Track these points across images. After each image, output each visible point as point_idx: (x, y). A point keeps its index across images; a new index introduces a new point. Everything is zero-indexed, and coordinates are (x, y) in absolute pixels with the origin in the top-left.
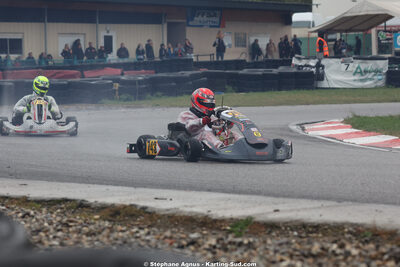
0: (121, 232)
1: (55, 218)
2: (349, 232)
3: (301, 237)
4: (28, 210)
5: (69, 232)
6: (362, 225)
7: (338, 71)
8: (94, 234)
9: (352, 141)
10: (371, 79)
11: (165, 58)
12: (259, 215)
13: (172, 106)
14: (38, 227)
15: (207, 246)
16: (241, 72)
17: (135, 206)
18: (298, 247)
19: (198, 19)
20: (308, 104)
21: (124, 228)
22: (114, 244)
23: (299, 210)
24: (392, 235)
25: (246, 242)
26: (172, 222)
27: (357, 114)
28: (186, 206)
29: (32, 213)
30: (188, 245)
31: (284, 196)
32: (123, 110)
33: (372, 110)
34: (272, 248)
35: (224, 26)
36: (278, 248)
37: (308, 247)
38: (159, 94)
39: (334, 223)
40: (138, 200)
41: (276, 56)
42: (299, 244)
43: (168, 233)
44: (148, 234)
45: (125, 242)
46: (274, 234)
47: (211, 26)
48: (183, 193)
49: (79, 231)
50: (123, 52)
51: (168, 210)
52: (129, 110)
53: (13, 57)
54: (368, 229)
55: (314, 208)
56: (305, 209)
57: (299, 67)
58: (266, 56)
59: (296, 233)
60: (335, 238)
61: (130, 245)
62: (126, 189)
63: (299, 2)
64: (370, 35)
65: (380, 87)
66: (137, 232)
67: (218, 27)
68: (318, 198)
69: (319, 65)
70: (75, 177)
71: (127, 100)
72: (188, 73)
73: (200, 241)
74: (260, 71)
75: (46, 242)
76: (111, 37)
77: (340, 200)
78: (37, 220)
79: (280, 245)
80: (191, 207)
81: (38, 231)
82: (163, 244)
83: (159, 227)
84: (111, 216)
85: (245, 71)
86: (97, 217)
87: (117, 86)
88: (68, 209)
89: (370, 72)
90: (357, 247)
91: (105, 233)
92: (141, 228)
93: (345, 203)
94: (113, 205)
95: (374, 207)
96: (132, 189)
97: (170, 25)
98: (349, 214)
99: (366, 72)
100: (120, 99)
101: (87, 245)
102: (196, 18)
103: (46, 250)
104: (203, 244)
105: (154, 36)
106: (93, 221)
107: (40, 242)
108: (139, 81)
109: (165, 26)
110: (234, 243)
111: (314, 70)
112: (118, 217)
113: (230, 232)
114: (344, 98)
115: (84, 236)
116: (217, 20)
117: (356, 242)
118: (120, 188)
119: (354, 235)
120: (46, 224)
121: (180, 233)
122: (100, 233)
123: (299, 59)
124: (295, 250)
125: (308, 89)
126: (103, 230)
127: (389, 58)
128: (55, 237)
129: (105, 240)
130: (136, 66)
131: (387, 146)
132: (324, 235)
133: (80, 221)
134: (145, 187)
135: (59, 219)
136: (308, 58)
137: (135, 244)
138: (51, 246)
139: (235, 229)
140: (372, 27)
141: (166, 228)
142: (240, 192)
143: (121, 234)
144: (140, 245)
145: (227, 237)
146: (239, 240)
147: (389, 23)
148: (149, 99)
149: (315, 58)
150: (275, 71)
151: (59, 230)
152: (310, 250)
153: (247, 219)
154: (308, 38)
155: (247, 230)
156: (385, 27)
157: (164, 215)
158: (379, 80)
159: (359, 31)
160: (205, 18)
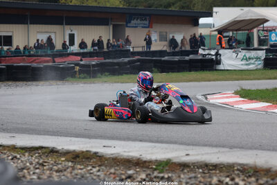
0: (80, 170)
1: (35, 160)
2: (238, 170)
3: (204, 173)
4: (16, 155)
5: (44, 170)
6: (246, 165)
7: (230, 58)
8: (61, 171)
9: (240, 106)
10: (253, 64)
11: (111, 49)
12: (178, 157)
13: (115, 82)
14: (23, 166)
15: (139, 179)
16: (163, 59)
17: (90, 151)
18: (202, 180)
19: (134, 22)
20: (210, 81)
21: (82, 167)
22: (75, 178)
23: (203, 154)
24: (267, 172)
25: (166, 176)
26: (115, 163)
27: (244, 88)
28: (125, 152)
29: (18, 156)
30: (126, 179)
31: (193, 145)
32: (82, 85)
33: (254, 85)
34: (184, 181)
35: (152, 28)
36: (188, 181)
37: (209, 180)
38: (107, 74)
39: (228, 163)
40: (92, 147)
41: (188, 48)
42: (203, 178)
43: (112, 171)
44: (99, 171)
45: (83, 177)
46: (185, 171)
47: (143, 27)
48: (123, 143)
49: (51, 169)
50: (83, 45)
51: (112, 154)
52: (86, 85)
53: (5, 48)
54: (251, 168)
55: (213, 153)
56: (208, 154)
57: (204, 55)
58: (181, 48)
59: (201, 170)
60: (228, 174)
61: (86, 178)
62: (83, 139)
63: (204, 11)
64: (253, 33)
65: (260, 69)
66: (91, 170)
67: (148, 27)
68: (216, 146)
69: (217, 54)
70: (48, 132)
71: (84, 78)
72: (126, 60)
73: (135, 175)
74: (176, 58)
75: (28, 177)
76: (73, 35)
77: (232, 147)
78: (22, 161)
79: (190, 178)
80: (129, 152)
81: (23, 169)
82: (109, 178)
83: (106, 166)
84: (73, 158)
85: (166, 58)
86: (63, 159)
87: (77, 68)
88: (43, 153)
89: (253, 59)
90: (243, 180)
91: (69, 170)
92: (93, 167)
93: (235, 149)
94: (74, 151)
95: (255, 152)
96: (87, 140)
97: (115, 27)
98: (238, 157)
99: (250, 59)
100: (80, 78)
101: (56, 179)
102: (132, 22)
103: (28, 182)
104: (137, 178)
105: (103, 34)
106: (60, 162)
107: (24, 177)
108: (93, 66)
109: (111, 27)
110: (158, 177)
111: (214, 57)
112: (78, 159)
113: (155, 169)
114: (235, 77)
115: (54, 173)
116: (147, 22)
117: (242, 177)
118: (79, 139)
119: (241, 171)
120: (28, 164)
121: (121, 171)
122: (65, 170)
123: (204, 49)
124: (200, 182)
125: (209, 70)
126: (68, 168)
127: (266, 49)
128: (34, 173)
129: (69, 175)
130: (90, 55)
131: (265, 110)
132: (221, 172)
133: (52, 162)
134: (96, 138)
135: (37, 160)
136: (210, 49)
137: (90, 178)
138: (31, 179)
139: (159, 168)
140: (254, 28)
141: (111, 167)
142: (162, 142)
143: (80, 171)
144: (92, 179)
145: (153, 173)
146: (161, 175)
147: (266, 25)
148: (100, 77)
149: (214, 49)
150: (187, 58)
151: (37, 169)
152: (210, 182)
153: (167, 161)
154: (210, 36)
155: (167, 168)
156: (263, 27)
157: (109, 158)
158: (259, 64)
159: (245, 30)
160: (139, 21)
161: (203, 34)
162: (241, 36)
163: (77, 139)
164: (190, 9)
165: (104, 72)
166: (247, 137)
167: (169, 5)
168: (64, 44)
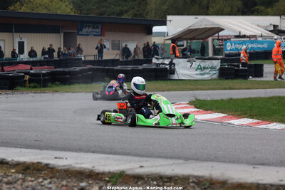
2: (193, 182)
3: (158, 185)
6: (202, 177)
7: (184, 68)
8: (11, 183)
10: (208, 74)
11: (61, 58)
12: (131, 169)
16: (116, 68)
17: (41, 163)
19: (85, 30)
20: (164, 91)
21: (33, 179)
23: (157, 166)
24: (223, 184)
26: (67, 175)
27: (199, 98)
28: (77, 163)
31: (147, 157)
32: (32, 95)
33: (209, 95)
35: (104, 36)
38: (57, 83)
39: (182, 176)
40: (43, 159)
41: (141, 57)
43: (64, 183)
44: (50, 183)
45: (34, 189)
46: (139, 183)
47: (95, 35)
48: (75, 154)
49: (1, 181)
50: (32, 54)
51: (64, 166)
54: (206, 180)
55: (168, 165)
56: (162, 165)
57: (157, 65)
58: (134, 57)
59: (155, 183)
62: (34, 151)
63: (157, 19)
64: (208, 42)
65: (215, 79)
66: (42, 182)
67: (100, 35)
68: (171, 158)
69: (171, 63)
71: (35, 87)
73: (88, 188)
74: (130, 68)
76: (23, 43)
77: (186, 159)
80: (81, 164)
83: (57, 179)
84: (24, 170)
85: (119, 67)
86: (13, 171)
87: (27, 77)
89: (207, 68)
91: (19, 182)
92: (44, 179)
93: (190, 161)
94: (25, 163)
95: (211, 164)
96: (38, 151)
97: (65, 34)
98: (193, 169)
99: (204, 68)
100: (30, 87)
102: (84, 30)
105: (54, 42)
106: (10, 174)
108: (43, 74)
109: (62, 35)
111: (168, 67)
112: (29, 171)
113: (108, 182)
114: (189, 86)
115: (4, 185)
116: (99, 30)
118: (30, 150)
119: (197, 184)
121: (73, 183)
122: (15, 182)
123: (157, 59)
125: (164, 80)
126: (18, 180)
127: (221, 59)
129: (19, 187)
130: (40, 63)
131: (220, 122)
132: (175, 184)
133: (1, 174)
134: (47, 149)
136: (163, 58)
139: (112, 180)
140: (209, 37)
141: (63, 179)
142: (115, 153)
143: (30, 183)
147: (221, 34)
148: (51, 87)
149: (168, 58)
150: (140, 67)
153: (120, 173)
154: (164, 44)
155: (121, 180)
156: (218, 36)
157: (61, 170)
158: (214, 74)
159: (199, 39)
160: (90, 29)
161: (156, 43)
162: (196, 44)
163: (27, 150)
164: (144, 17)
165: (55, 81)
166: (202, 148)
167: (122, 13)
168: (13, 53)
